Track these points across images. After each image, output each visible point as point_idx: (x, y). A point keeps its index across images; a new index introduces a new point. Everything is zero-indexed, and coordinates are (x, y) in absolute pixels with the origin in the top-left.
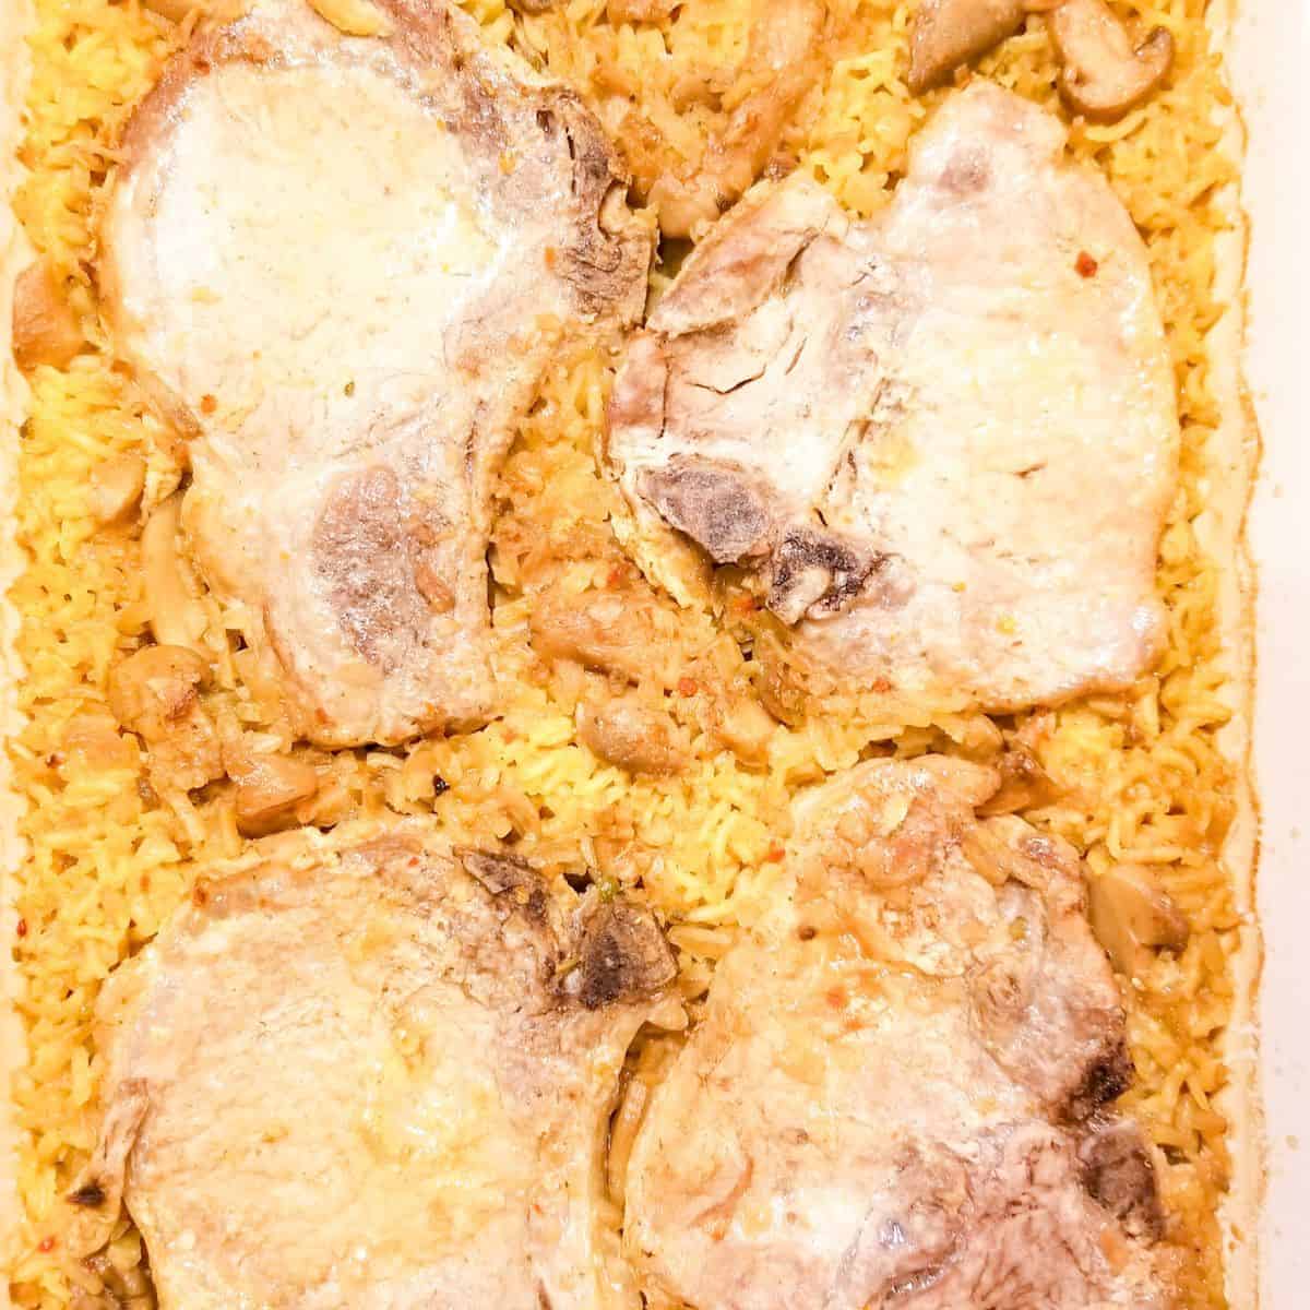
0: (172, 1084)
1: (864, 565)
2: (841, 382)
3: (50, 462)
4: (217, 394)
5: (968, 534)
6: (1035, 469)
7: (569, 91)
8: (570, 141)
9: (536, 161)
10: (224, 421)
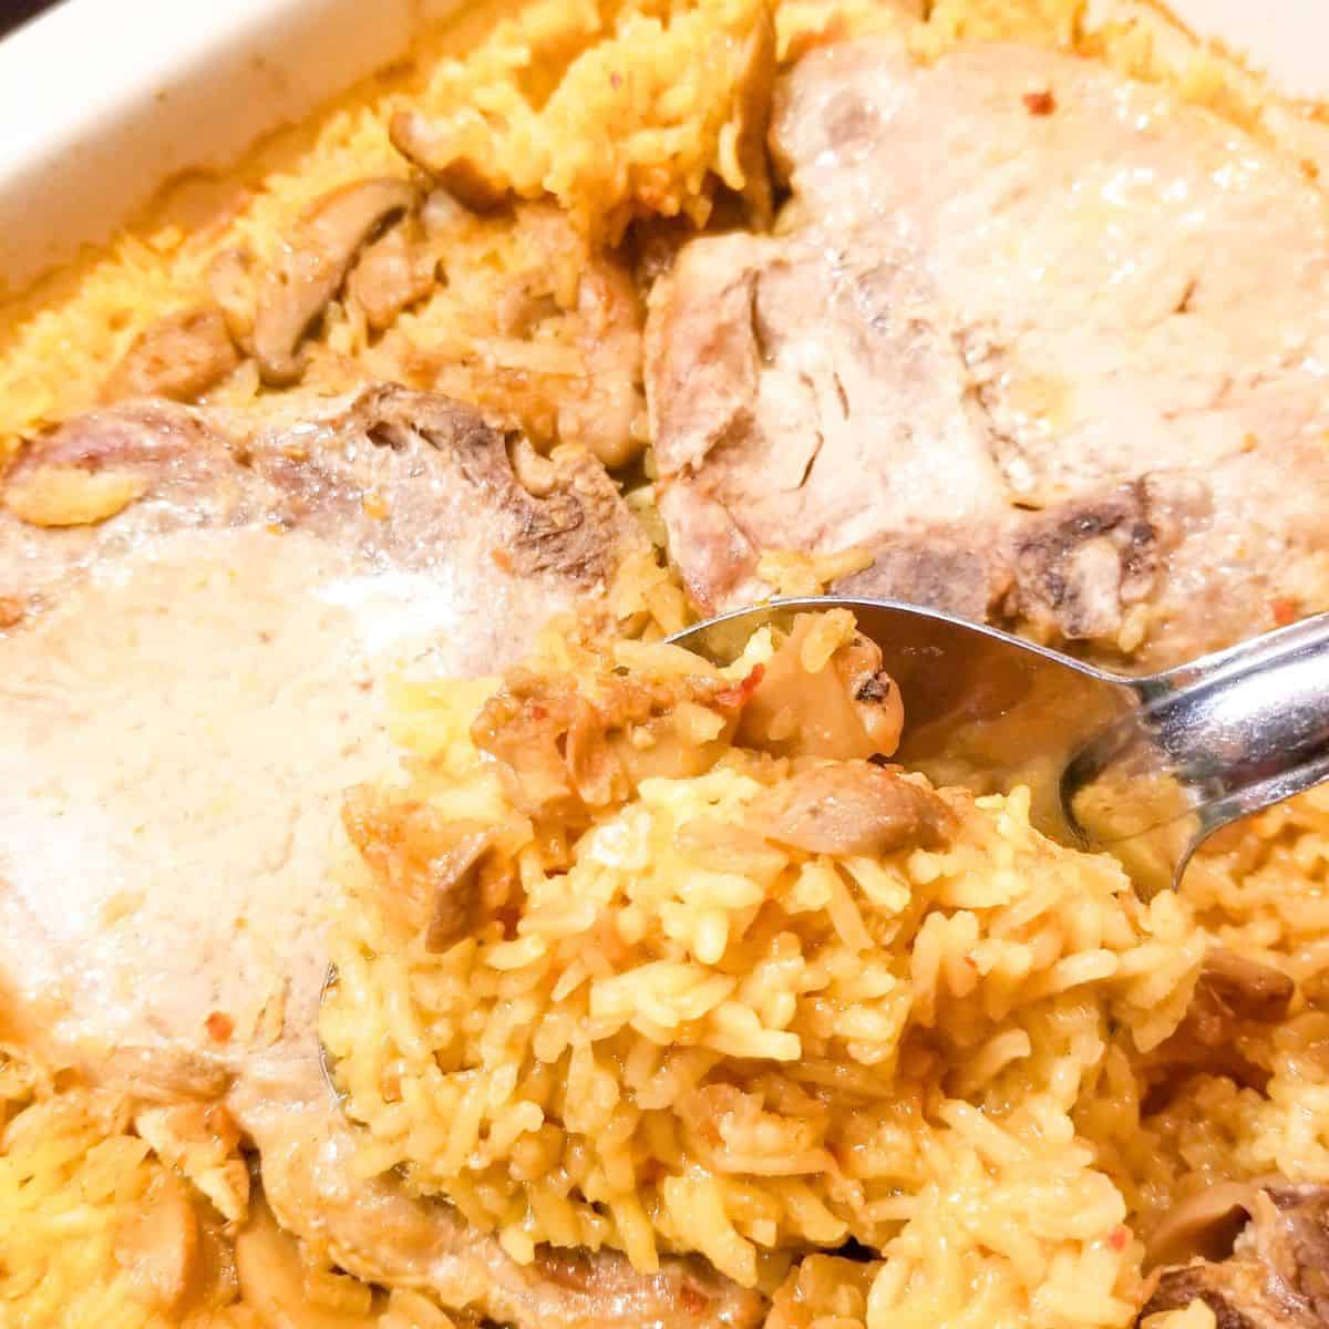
1: (1130, 504)
2: (914, 373)
3: (51, 1281)
4: (223, 1007)
5: (1200, 394)
6: (1188, 295)
7: (385, 387)
8: (424, 434)
9: (406, 482)
10: (257, 1033)
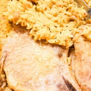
0: (11, 52)
